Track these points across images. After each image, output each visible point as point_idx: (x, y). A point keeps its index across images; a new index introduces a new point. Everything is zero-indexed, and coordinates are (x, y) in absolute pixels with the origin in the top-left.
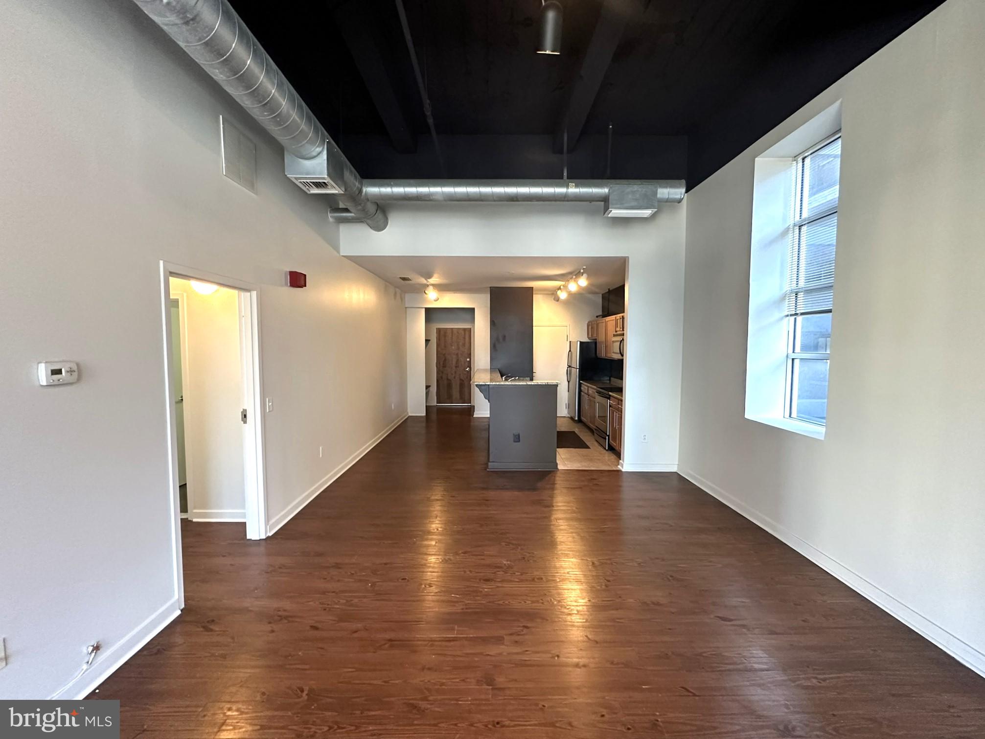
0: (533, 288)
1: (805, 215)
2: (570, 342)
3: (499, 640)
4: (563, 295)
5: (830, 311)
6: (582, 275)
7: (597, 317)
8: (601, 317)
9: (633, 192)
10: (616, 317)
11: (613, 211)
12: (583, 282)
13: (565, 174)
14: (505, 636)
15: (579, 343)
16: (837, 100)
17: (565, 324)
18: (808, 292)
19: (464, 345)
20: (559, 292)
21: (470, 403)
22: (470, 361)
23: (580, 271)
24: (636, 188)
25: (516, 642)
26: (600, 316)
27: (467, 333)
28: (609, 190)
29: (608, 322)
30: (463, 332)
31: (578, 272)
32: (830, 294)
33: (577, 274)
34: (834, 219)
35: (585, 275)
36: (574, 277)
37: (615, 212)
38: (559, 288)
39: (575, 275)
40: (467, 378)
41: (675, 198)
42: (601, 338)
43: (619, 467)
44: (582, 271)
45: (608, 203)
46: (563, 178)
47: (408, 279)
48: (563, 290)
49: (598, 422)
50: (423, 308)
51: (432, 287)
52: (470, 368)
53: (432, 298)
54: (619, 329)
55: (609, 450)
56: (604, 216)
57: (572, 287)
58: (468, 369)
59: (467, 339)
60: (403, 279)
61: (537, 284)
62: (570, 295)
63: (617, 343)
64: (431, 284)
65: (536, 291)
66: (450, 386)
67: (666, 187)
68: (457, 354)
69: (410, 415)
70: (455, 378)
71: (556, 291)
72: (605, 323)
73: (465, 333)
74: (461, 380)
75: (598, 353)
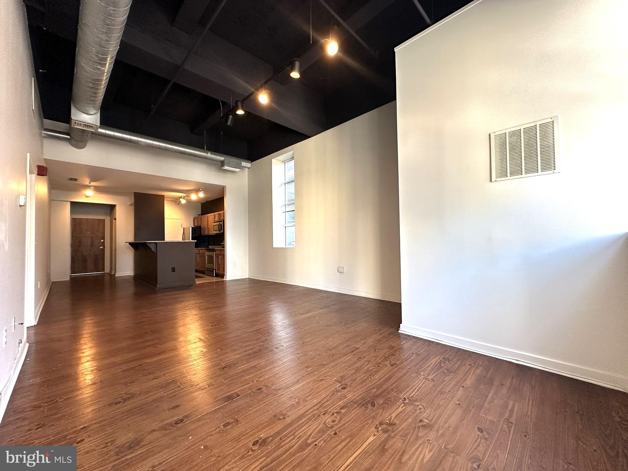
0: (164, 196)
1: (287, 181)
2: (184, 228)
4: (183, 201)
5: (294, 211)
7: (199, 215)
8: (201, 215)
10: (214, 214)
12: (201, 195)
13: (205, 148)
15: (191, 228)
16: (292, 150)
17: (179, 218)
18: (289, 205)
19: (98, 231)
20: (181, 200)
21: (104, 272)
22: (104, 242)
24: (234, 160)
27: (101, 223)
28: (224, 159)
30: (97, 222)
31: (199, 189)
32: (294, 205)
33: (197, 191)
34: (293, 183)
35: (202, 191)
36: (194, 192)
37: (226, 168)
38: (181, 197)
40: (101, 254)
41: (248, 167)
42: (204, 225)
43: (224, 279)
44: (201, 189)
45: (223, 163)
46: (204, 149)
47: (76, 180)
48: (184, 198)
49: (208, 265)
50: (69, 201)
51: (93, 188)
52: (104, 247)
53: (87, 195)
54: (217, 219)
55: (215, 276)
56: (222, 168)
57: (194, 197)
58: (102, 247)
59: (101, 226)
60: (71, 179)
61: (166, 194)
62: (189, 202)
63: (217, 226)
64: (93, 186)
65: (167, 198)
66: (84, 260)
67: (245, 162)
68: (92, 237)
69: (53, 281)
70: (89, 254)
71: (178, 199)
72: (206, 217)
73: (99, 222)
74: (95, 255)
75: (202, 233)
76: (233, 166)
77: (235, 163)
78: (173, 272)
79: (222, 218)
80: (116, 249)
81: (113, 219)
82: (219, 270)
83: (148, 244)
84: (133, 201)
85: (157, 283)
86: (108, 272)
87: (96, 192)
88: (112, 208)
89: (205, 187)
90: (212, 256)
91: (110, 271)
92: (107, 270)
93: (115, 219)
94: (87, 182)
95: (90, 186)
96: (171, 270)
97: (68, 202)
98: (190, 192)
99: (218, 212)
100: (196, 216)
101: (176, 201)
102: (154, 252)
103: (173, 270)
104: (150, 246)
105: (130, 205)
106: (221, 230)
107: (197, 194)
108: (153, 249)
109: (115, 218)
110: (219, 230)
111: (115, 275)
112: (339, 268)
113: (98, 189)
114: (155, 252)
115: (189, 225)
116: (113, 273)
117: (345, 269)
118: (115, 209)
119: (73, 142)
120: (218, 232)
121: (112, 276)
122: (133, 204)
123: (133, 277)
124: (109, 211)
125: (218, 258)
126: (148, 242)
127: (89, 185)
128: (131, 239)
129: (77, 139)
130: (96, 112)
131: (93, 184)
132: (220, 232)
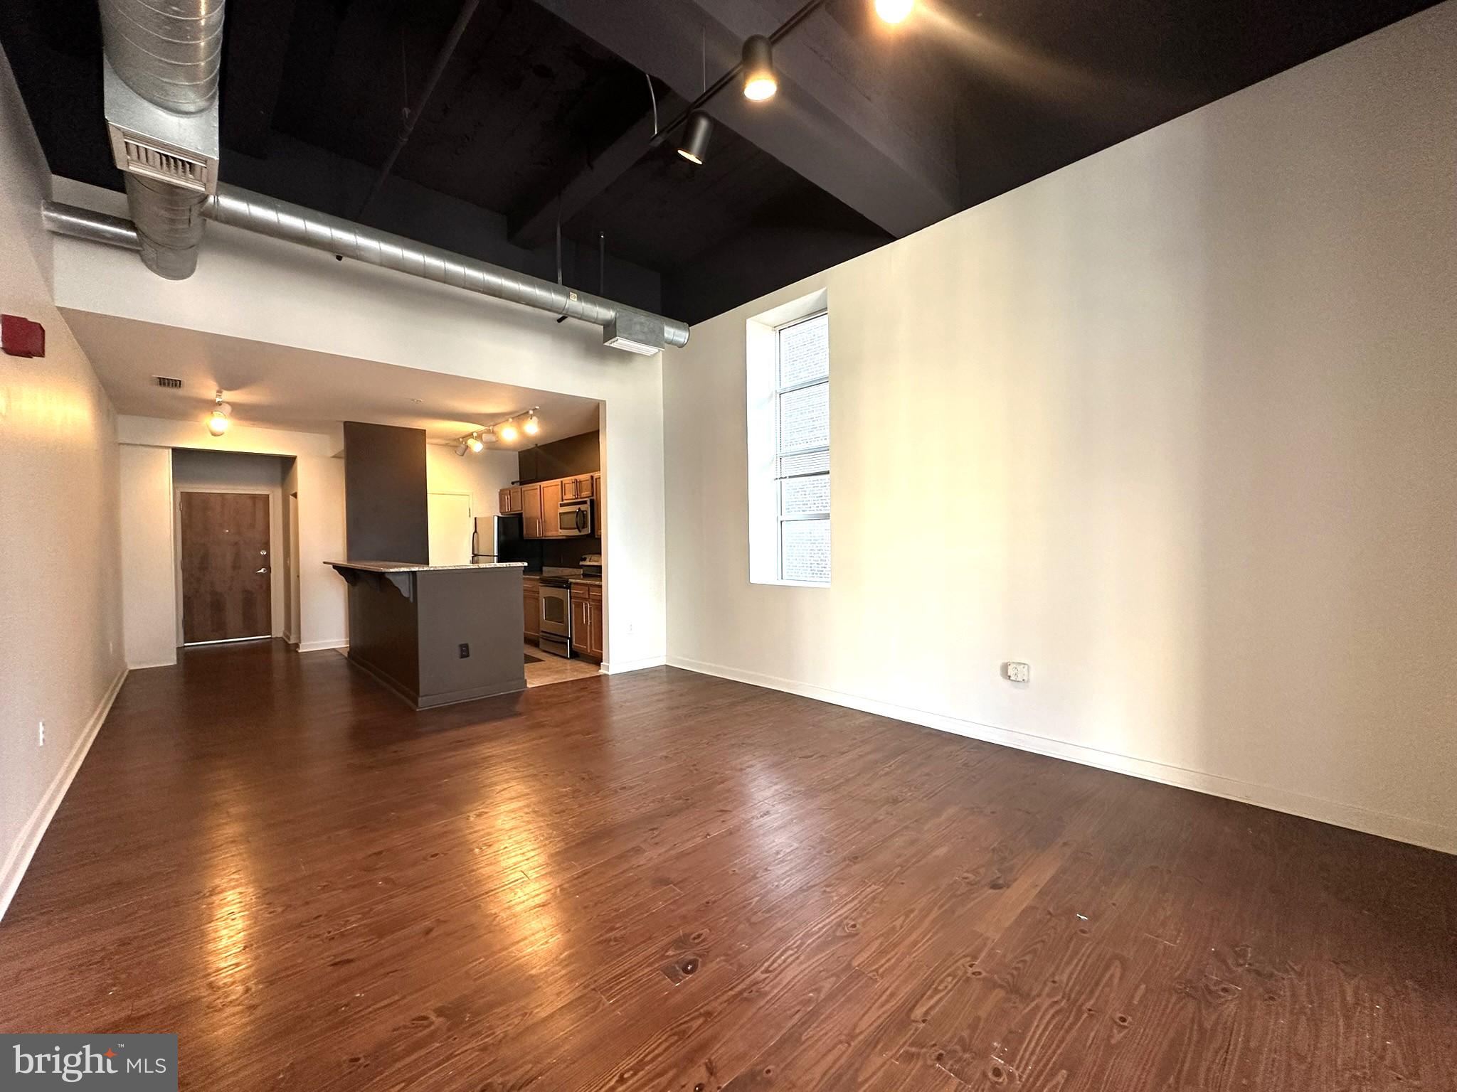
0: (425, 430)
2: (475, 518)
3: (637, 851)
4: (476, 446)
5: (826, 473)
6: (531, 419)
7: (513, 483)
8: (519, 483)
9: (641, 324)
10: (562, 482)
11: (619, 341)
12: (533, 428)
13: (560, 278)
14: (641, 845)
15: (496, 519)
16: (822, 288)
17: (465, 490)
19: (252, 526)
20: (471, 442)
21: (271, 634)
22: (268, 556)
23: (528, 412)
24: (642, 319)
25: (657, 843)
26: (517, 482)
27: (260, 505)
28: (616, 314)
29: (526, 492)
30: (249, 502)
31: (525, 412)
33: (520, 416)
35: (534, 418)
36: (511, 420)
37: (620, 343)
38: (470, 435)
39: (513, 418)
40: (261, 587)
41: (679, 342)
42: (531, 510)
43: (602, 671)
44: (531, 412)
45: (610, 329)
46: (556, 282)
47: (176, 384)
48: (479, 437)
49: (547, 625)
50: (168, 448)
51: (228, 408)
52: (269, 569)
53: (216, 429)
54: (569, 496)
55: (571, 657)
56: (606, 344)
57: (509, 435)
58: (262, 571)
59: (260, 514)
60: (163, 382)
61: (433, 426)
62: (494, 448)
63: (570, 516)
64: (228, 403)
65: (433, 437)
66: (218, 605)
67: (672, 327)
68: (236, 544)
69: (132, 668)
70: (230, 589)
71: (461, 440)
72: (539, 490)
73: (254, 504)
74: (246, 591)
75: (525, 532)
76: (641, 337)
77: (646, 329)
78: (462, 656)
79: (585, 493)
80: (298, 576)
81: (290, 495)
82: (582, 639)
83: (391, 577)
84: (341, 446)
85: (417, 691)
86: (280, 635)
87: (237, 422)
88: (286, 464)
89: (543, 404)
90: (561, 601)
91: (284, 634)
92: (278, 630)
93: (295, 495)
94: (209, 389)
95: (220, 404)
96: (457, 652)
97: (166, 451)
98: (499, 421)
99: (573, 478)
100: (506, 487)
101: (457, 446)
102: (408, 599)
103: (465, 651)
104: (396, 581)
105: (334, 457)
106: (584, 526)
107: (519, 427)
108: (405, 591)
109: (294, 492)
110: (578, 528)
111: (297, 645)
112: (1010, 668)
113: (243, 413)
114: (411, 600)
115: (489, 511)
116: (292, 641)
117: (1032, 673)
118: (293, 469)
119: (150, 252)
120: (575, 533)
121: (291, 649)
122: (343, 455)
123: (346, 655)
124: (278, 473)
125: (579, 606)
126: (392, 570)
127: (218, 400)
128: (340, 558)
129: (159, 239)
130: (202, 103)
131: (227, 396)
132: (582, 533)
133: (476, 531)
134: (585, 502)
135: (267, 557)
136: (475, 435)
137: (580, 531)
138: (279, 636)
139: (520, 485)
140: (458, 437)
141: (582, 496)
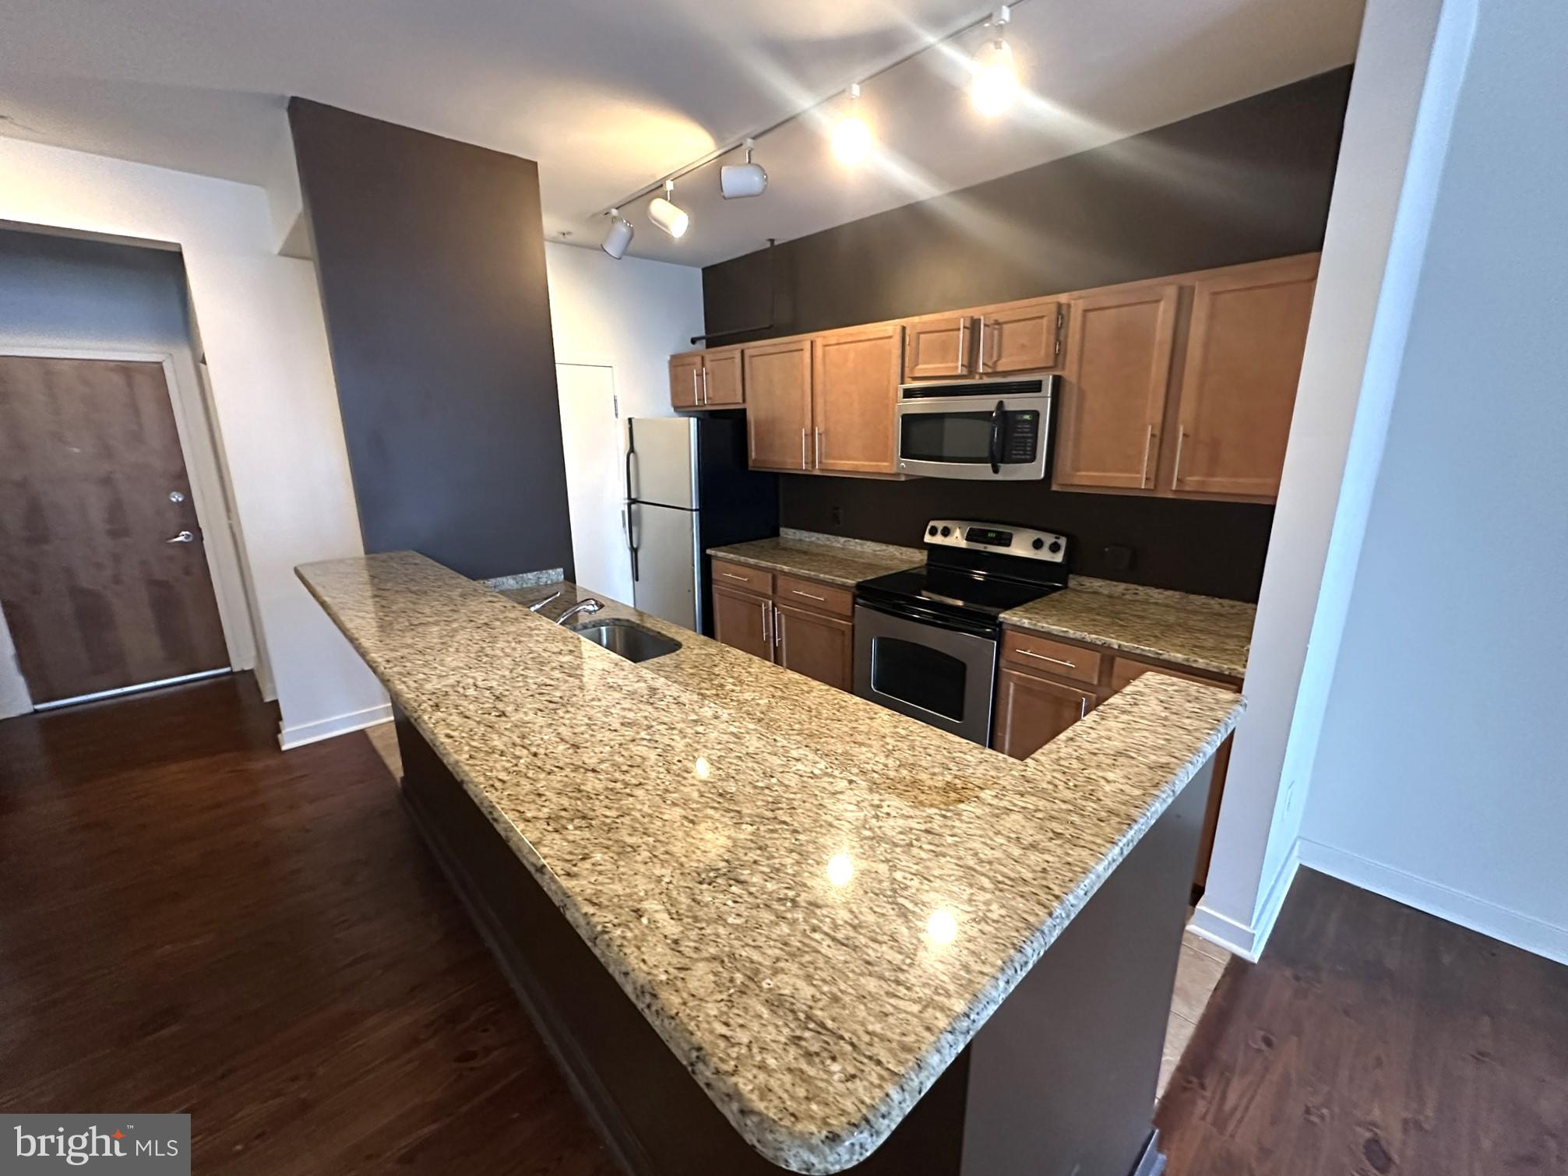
2: (630, 420)
10: (905, 328)
19: (136, 437)
22: (189, 503)
26: (701, 339)
27: (150, 386)
30: (118, 379)
40: (187, 572)
52: (197, 532)
54: (936, 369)
58: (182, 537)
59: (149, 409)
63: (951, 423)
66: (93, 617)
68: (106, 479)
70: (117, 580)
71: (614, 212)
72: (807, 354)
73: (130, 383)
74: (154, 584)
75: (753, 455)
79: (1020, 359)
86: (250, 666)
99: (958, 315)
106: (1021, 456)
124: (174, 309)
132: (999, 477)
133: (632, 450)
134: (1036, 387)
135: (188, 505)
136: (669, 186)
137: (996, 471)
138: (246, 668)
139: (708, 346)
140: (603, 206)
141: (1000, 369)
